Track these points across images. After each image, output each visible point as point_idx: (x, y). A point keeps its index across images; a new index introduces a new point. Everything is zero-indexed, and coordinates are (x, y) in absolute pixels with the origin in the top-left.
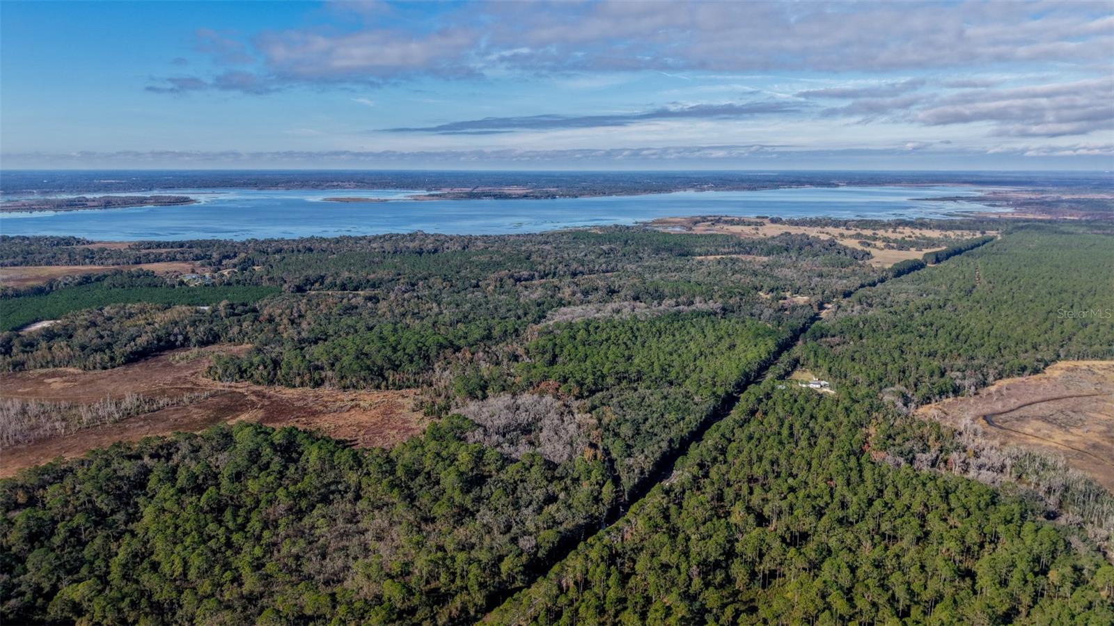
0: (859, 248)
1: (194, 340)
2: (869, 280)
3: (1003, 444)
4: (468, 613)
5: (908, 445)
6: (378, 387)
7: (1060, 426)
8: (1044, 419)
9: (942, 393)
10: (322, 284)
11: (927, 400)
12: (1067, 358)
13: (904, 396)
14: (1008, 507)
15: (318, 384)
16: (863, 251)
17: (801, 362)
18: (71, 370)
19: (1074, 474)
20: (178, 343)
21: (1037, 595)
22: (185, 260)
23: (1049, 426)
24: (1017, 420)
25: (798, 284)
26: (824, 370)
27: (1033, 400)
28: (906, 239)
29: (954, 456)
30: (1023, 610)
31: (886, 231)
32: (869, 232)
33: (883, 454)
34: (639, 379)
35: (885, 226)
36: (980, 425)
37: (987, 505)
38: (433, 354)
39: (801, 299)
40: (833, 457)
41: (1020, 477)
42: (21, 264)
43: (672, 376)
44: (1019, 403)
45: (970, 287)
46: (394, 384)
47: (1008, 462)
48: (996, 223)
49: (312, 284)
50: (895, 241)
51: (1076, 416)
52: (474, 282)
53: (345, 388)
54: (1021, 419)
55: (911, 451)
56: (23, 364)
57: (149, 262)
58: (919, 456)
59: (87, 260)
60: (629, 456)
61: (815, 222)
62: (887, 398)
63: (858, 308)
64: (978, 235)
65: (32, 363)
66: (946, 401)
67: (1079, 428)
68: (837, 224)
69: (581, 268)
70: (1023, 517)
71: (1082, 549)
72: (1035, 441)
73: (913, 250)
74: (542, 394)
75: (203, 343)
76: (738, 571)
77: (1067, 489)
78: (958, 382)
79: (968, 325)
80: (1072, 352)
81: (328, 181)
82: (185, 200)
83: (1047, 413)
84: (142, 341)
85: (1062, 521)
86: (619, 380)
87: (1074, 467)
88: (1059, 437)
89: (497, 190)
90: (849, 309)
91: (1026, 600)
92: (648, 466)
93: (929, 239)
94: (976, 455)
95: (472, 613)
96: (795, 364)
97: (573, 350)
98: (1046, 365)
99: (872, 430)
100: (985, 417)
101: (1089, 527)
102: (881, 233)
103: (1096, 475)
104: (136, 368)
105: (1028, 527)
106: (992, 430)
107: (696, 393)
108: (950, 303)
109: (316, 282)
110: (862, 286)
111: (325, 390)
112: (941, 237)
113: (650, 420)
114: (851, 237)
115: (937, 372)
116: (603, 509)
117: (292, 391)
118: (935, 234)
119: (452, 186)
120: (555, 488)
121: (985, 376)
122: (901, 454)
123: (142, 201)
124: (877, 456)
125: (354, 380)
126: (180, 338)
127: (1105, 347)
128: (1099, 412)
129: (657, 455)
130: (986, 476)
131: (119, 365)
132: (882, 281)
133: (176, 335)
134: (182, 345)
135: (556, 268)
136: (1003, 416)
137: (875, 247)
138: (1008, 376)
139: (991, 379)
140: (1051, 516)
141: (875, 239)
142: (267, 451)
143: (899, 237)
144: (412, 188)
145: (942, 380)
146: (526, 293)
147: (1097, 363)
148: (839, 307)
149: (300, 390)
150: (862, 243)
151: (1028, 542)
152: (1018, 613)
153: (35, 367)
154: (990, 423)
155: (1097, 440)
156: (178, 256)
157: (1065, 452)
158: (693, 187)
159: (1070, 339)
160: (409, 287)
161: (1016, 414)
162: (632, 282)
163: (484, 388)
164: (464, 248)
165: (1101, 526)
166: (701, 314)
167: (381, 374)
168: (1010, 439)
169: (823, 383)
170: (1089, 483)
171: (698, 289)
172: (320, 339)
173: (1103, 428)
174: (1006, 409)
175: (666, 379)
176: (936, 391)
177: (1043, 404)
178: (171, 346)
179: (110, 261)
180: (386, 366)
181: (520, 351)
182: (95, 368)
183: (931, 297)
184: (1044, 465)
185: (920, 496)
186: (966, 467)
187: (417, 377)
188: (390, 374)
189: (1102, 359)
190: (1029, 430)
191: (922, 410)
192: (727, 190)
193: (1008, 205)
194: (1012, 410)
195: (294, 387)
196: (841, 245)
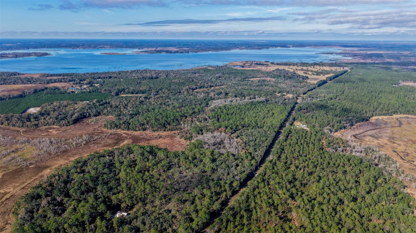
0: (304, 75)
1: (92, 114)
2: (310, 88)
3: (360, 144)
4: (227, 197)
5: (335, 146)
6: (165, 130)
7: (376, 138)
8: (371, 136)
9: (341, 129)
10: (124, 92)
11: (336, 131)
12: (375, 115)
13: (330, 130)
14: (366, 163)
15: (144, 130)
16: (306, 76)
17: (296, 119)
18: (55, 126)
19: (382, 153)
20: (87, 116)
21: (376, 187)
22: (65, 82)
23: (373, 138)
24: (363, 136)
25: (288, 90)
26: (304, 121)
27: (367, 130)
28: (319, 71)
29: (348, 148)
30: (373, 190)
31: (311, 68)
32: (305, 68)
33: (329, 149)
34: (249, 126)
35: (311, 65)
36: (353, 138)
37: (360, 163)
38: (179, 119)
39: (290, 96)
40: (315, 150)
41: (366, 154)
42: (4, 84)
43: (259, 125)
44: (363, 131)
45: (343, 90)
46: (170, 129)
47: (363, 150)
48: (347, 64)
49: (121, 92)
50: (315, 72)
51: (380, 135)
52: (179, 91)
53: (154, 131)
54: (364, 136)
55: (336, 147)
56: (38, 125)
57: (52, 83)
58: (338, 149)
59: (29, 82)
60: (256, 151)
61: (286, 64)
62: (326, 131)
63: (309, 99)
64: (342, 69)
65: (40, 124)
66: (342, 131)
67: (381, 138)
68: (294, 65)
69: (212, 84)
70: (370, 166)
71: (386, 174)
72: (369, 143)
73: (321, 75)
74: (221, 132)
75: (95, 116)
76: (297, 183)
77: (380, 157)
78: (345, 125)
79: (345, 105)
80: (377, 114)
81: (98, 45)
82: (47, 54)
83: (372, 134)
84: (76, 115)
85: (380, 166)
86: (243, 127)
87: (381, 151)
88: (376, 141)
89: (166, 49)
90: (307, 99)
91: (373, 188)
92: (262, 154)
93: (326, 71)
94: (354, 148)
95: (228, 197)
96: (294, 119)
97: (224, 117)
98: (370, 118)
99: (323, 141)
100: (354, 136)
101: (387, 168)
102: (309, 68)
103: (387, 153)
104: (77, 125)
105: (372, 168)
106: (357, 140)
107: (268, 131)
108: (338, 97)
109: (122, 91)
110: (309, 91)
111: (148, 132)
112: (330, 70)
113: (257, 140)
114: (300, 70)
115: (339, 122)
116: (254, 167)
117: (136, 132)
118: (327, 68)
119: (148, 47)
120: (238, 162)
121: (352, 122)
122: (334, 148)
123: (29, 55)
124: (328, 149)
125: (156, 128)
126: (88, 114)
127: (387, 112)
128: (386, 133)
129: (264, 151)
130: (358, 154)
131: (71, 124)
132: (314, 88)
133: (86, 113)
134: (88, 116)
135: (204, 84)
136: (359, 135)
137: (309, 74)
138: (359, 122)
139: (354, 123)
140: (377, 165)
141: (308, 71)
142: (146, 153)
143: (316, 70)
144: (132, 48)
145: (341, 124)
146: (199, 95)
147: (385, 117)
148: (303, 99)
149: (139, 132)
150: (304, 73)
151: (373, 173)
152: (371, 191)
153: (42, 126)
154: (356, 138)
155: (386, 142)
156: (63, 80)
157: (378, 146)
158: (238, 48)
159: (376, 109)
160: (156, 93)
161: (363, 134)
162: (232, 90)
163: (201, 130)
164: (167, 76)
165: (390, 167)
166: (259, 102)
167: (164, 126)
168: (362, 143)
169: (304, 126)
170: (386, 155)
171: (256, 93)
172: (137, 114)
173: (388, 138)
174: (360, 133)
175: (256, 126)
176: (339, 128)
177: (370, 131)
178: (85, 117)
179: (38, 83)
180: (166, 123)
181: (207, 117)
182: (64, 126)
183: (331, 94)
184: (373, 150)
185: (342, 161)
186: (352, 152)
187: (176, 127)
188: (167, 126)
189: (386, 115)
190: (367, 140)
191: (336, 134)
192: (251, 49)
193: (350, 56)
194: (361, 133)
195: (137, 131)
196: (298, 74)
